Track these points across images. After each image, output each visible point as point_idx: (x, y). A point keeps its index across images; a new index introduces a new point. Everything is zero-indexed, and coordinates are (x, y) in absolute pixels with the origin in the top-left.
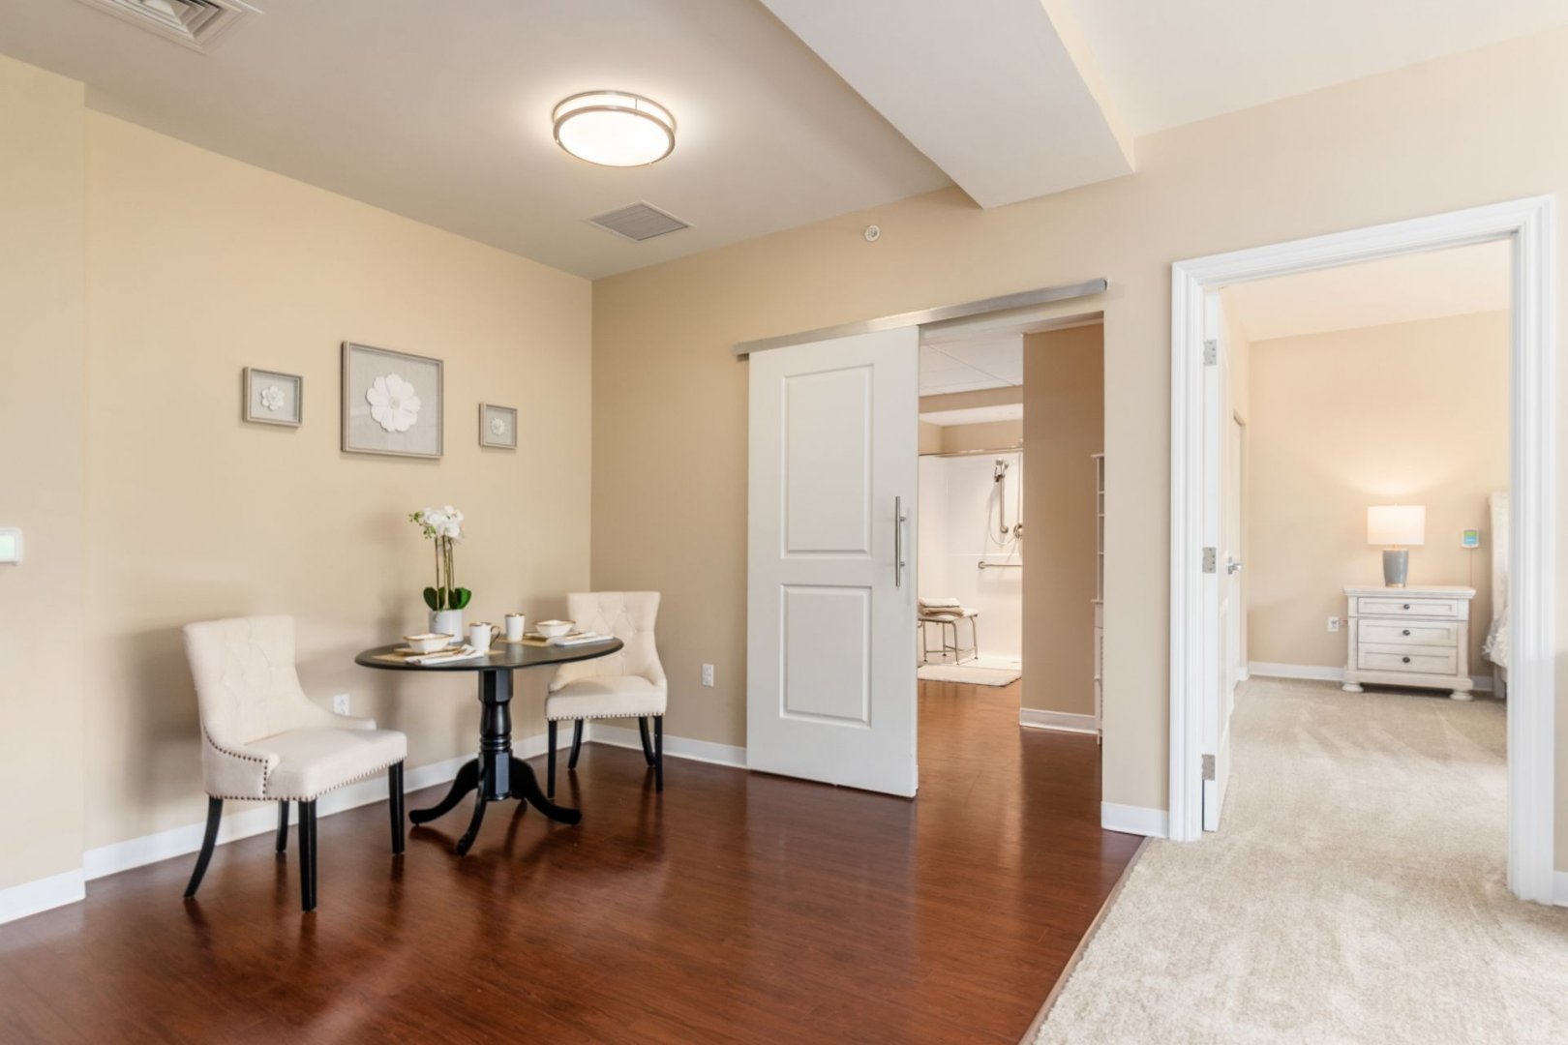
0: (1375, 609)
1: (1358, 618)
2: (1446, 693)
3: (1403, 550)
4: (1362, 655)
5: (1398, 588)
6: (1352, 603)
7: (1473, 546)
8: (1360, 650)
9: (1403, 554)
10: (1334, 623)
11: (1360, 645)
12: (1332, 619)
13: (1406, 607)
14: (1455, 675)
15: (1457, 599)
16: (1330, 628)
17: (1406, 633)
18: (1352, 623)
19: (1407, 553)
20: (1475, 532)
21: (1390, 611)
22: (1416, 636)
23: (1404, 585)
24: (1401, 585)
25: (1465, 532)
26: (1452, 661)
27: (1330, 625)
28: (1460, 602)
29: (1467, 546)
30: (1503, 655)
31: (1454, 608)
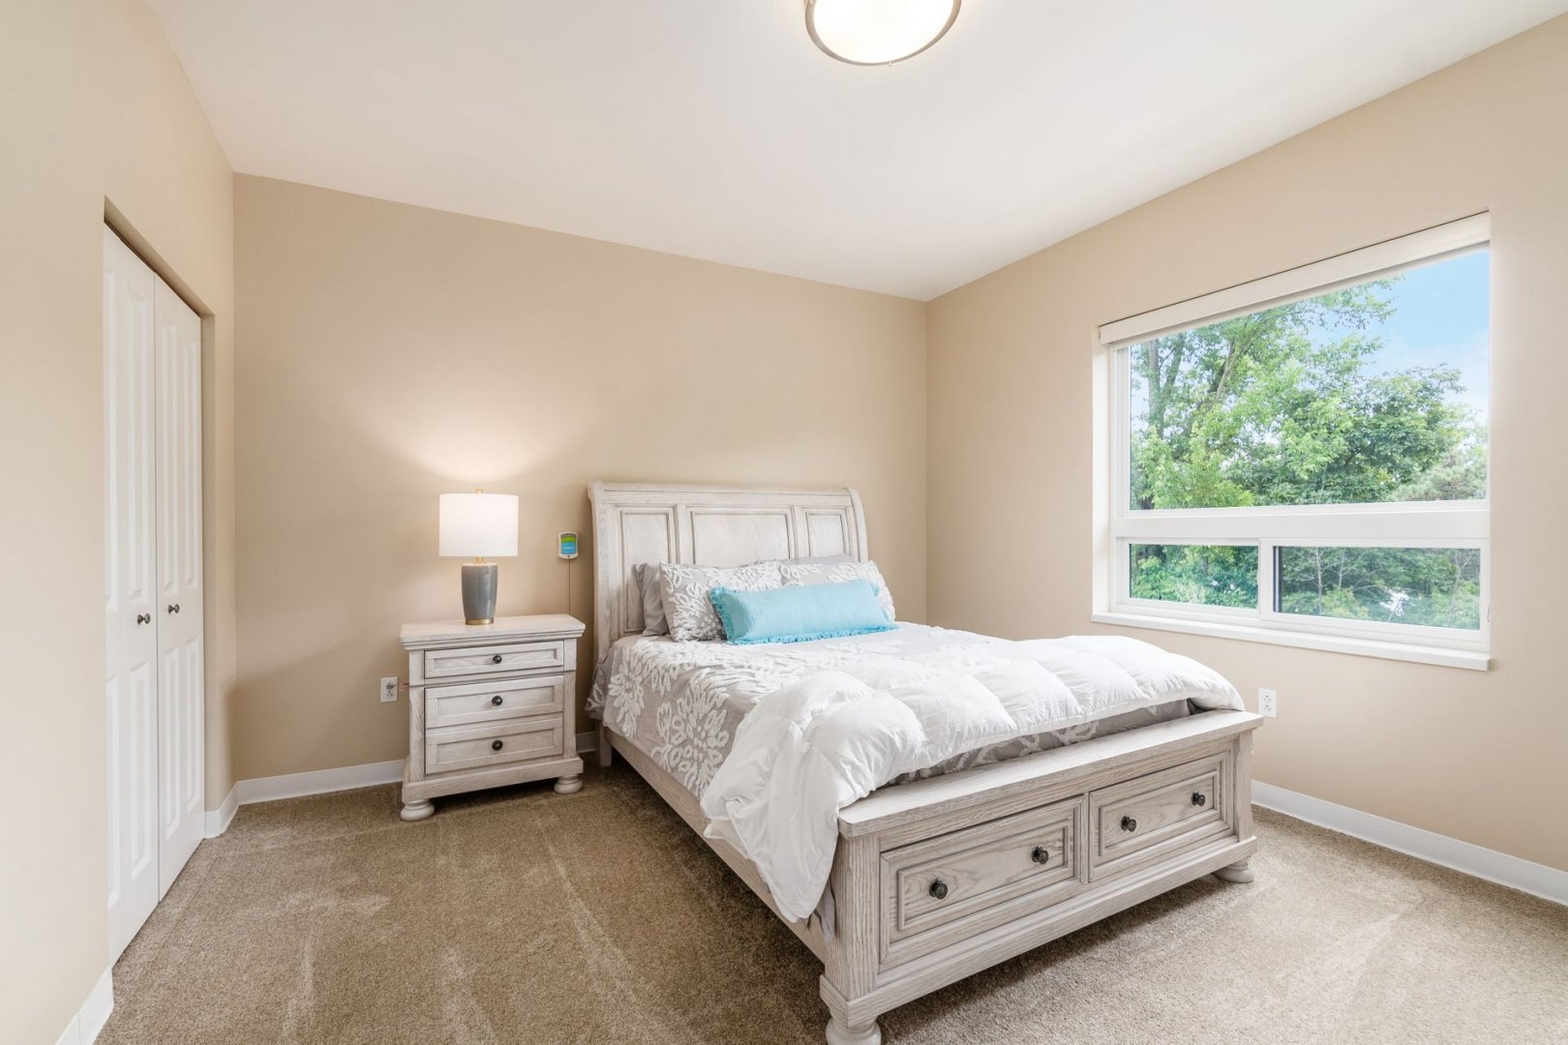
0: (451, 668)
1: (426, 687)
2: (547, 785)
3: (489, 564)
4: (432, 752)
5: (485, 629)
6: (414, 661)
7: (572, 556)
8: (428, 742)
9: (490, 570)
10: (390, 687)
11: (428, 734)
12: (385, 681)
13: (497, 659)
14: (561, 756)
15: (563, 639)
16: (384, 697)
17: (497, 701)
18: (414, 696)
19: (495, 570)
20: (572, 535)
21: (473, 669)
22: (512, 704)
23: (492, 622)
24: (487, 621)
25: (563, 536)
26: (558, 732)
27: (384, 691)
28: (567, 643)
29: (565, 557)
30: (619, 719)
31: (560, 654)
